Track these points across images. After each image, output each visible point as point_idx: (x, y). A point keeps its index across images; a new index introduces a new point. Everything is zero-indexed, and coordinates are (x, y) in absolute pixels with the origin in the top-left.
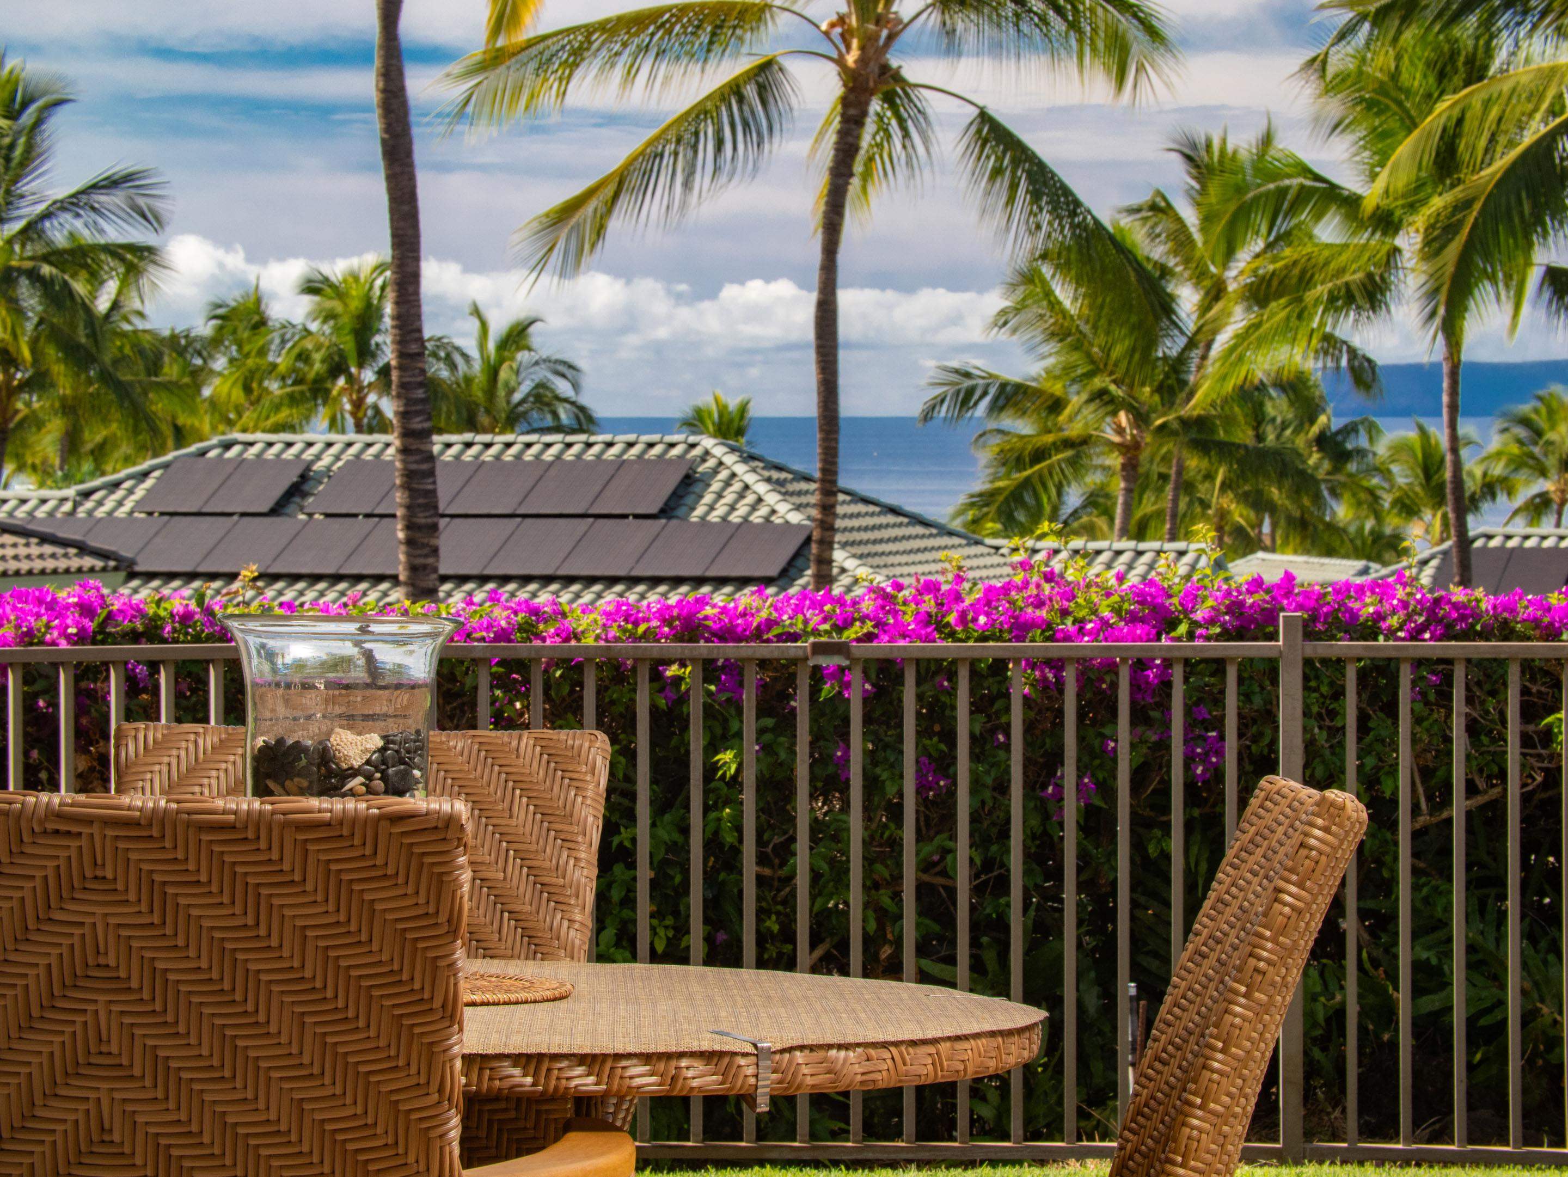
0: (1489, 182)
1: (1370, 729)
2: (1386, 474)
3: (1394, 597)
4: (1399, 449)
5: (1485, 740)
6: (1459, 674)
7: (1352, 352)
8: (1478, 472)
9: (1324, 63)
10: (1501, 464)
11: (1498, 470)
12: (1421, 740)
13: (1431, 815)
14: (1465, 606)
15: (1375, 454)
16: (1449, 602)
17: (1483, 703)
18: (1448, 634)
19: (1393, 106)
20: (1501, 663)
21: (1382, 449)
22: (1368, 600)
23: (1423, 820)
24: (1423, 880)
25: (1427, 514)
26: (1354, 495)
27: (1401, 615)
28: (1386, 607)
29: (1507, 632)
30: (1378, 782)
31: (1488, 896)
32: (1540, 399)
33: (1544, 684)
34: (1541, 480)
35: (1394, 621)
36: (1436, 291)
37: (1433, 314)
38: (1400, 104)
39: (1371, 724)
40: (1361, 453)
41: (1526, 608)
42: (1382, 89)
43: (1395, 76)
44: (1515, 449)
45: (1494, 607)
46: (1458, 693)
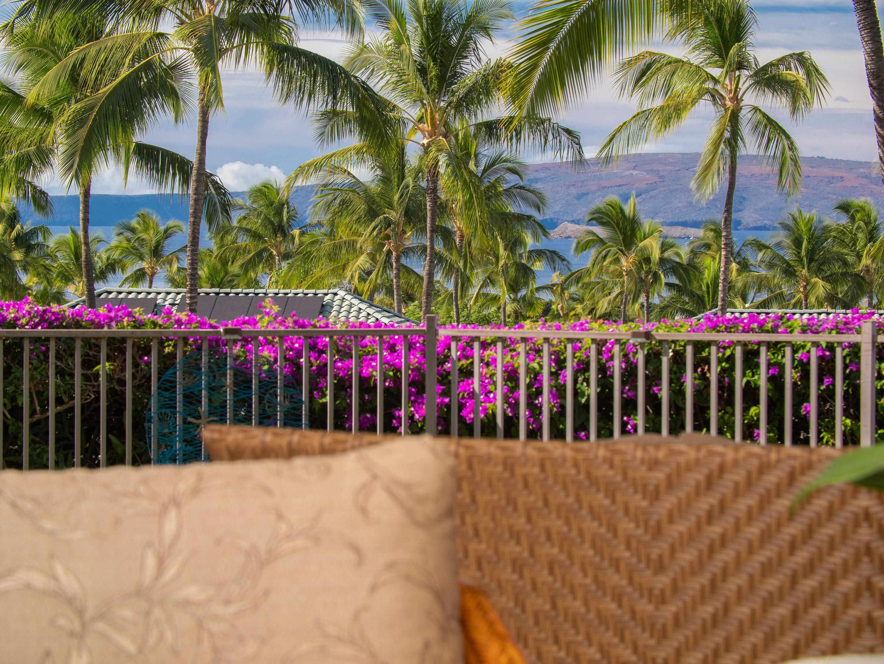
0: (103, 97)
1: (12, 373)
2: (54, 258)
3: (24, 309)
4: (61, 244)
5: (68, 378)
6: (52, 345)
7: (35, 187)
8: (104, 256)
9: (12, 28)
10: (118, 252)
11: (116, 255)
12: (36, 378)
13: (41, 414)
14: (58, 314)
15: (48, 247)
16: (50, 312)
17: (66, 360)
18: (50, 325)
19: (52, 55)
20: (72, 339)
21: (52, 243)
22: (11, 311)
23: (37, 417)
24: (37, 445)
25: (77, 279)
26: (35, 270)
27: (28, 317)
28: (20, 315)
29: (78, 325)
30: (16, 399)
31: (68, 454)
32: (139, 216)
33: (95, 351)
34: (140, 262)
35: (24, 321)
36: (73, 155)
37: (71, 167)
38: (54, 53)
39: (13, 371)
40: (40, 246)
41: (88, 314)
42: (44, 44)
43: (52, 36)
44: (125, 244)
45: (73, 314)
46: (52, 354)
